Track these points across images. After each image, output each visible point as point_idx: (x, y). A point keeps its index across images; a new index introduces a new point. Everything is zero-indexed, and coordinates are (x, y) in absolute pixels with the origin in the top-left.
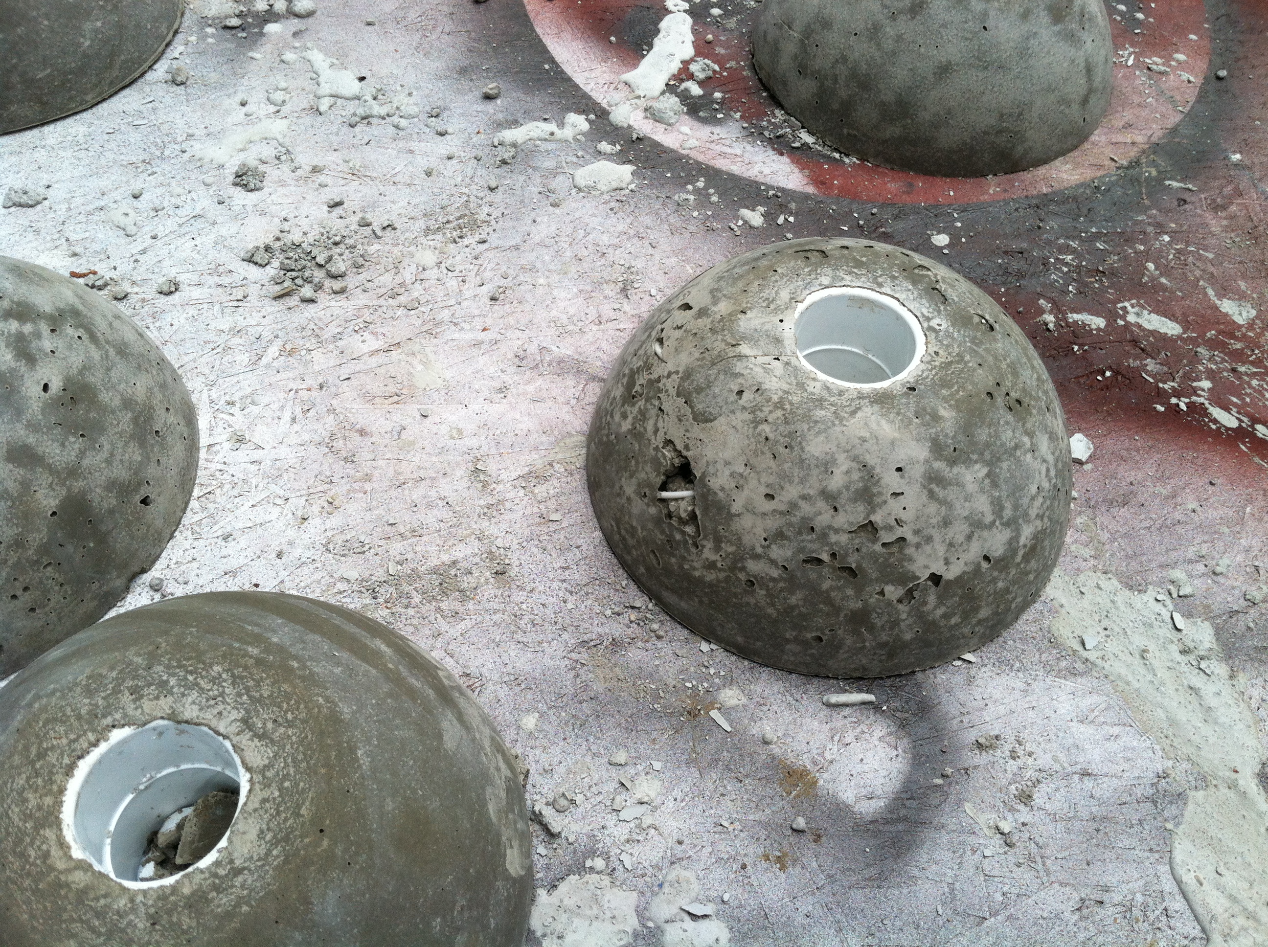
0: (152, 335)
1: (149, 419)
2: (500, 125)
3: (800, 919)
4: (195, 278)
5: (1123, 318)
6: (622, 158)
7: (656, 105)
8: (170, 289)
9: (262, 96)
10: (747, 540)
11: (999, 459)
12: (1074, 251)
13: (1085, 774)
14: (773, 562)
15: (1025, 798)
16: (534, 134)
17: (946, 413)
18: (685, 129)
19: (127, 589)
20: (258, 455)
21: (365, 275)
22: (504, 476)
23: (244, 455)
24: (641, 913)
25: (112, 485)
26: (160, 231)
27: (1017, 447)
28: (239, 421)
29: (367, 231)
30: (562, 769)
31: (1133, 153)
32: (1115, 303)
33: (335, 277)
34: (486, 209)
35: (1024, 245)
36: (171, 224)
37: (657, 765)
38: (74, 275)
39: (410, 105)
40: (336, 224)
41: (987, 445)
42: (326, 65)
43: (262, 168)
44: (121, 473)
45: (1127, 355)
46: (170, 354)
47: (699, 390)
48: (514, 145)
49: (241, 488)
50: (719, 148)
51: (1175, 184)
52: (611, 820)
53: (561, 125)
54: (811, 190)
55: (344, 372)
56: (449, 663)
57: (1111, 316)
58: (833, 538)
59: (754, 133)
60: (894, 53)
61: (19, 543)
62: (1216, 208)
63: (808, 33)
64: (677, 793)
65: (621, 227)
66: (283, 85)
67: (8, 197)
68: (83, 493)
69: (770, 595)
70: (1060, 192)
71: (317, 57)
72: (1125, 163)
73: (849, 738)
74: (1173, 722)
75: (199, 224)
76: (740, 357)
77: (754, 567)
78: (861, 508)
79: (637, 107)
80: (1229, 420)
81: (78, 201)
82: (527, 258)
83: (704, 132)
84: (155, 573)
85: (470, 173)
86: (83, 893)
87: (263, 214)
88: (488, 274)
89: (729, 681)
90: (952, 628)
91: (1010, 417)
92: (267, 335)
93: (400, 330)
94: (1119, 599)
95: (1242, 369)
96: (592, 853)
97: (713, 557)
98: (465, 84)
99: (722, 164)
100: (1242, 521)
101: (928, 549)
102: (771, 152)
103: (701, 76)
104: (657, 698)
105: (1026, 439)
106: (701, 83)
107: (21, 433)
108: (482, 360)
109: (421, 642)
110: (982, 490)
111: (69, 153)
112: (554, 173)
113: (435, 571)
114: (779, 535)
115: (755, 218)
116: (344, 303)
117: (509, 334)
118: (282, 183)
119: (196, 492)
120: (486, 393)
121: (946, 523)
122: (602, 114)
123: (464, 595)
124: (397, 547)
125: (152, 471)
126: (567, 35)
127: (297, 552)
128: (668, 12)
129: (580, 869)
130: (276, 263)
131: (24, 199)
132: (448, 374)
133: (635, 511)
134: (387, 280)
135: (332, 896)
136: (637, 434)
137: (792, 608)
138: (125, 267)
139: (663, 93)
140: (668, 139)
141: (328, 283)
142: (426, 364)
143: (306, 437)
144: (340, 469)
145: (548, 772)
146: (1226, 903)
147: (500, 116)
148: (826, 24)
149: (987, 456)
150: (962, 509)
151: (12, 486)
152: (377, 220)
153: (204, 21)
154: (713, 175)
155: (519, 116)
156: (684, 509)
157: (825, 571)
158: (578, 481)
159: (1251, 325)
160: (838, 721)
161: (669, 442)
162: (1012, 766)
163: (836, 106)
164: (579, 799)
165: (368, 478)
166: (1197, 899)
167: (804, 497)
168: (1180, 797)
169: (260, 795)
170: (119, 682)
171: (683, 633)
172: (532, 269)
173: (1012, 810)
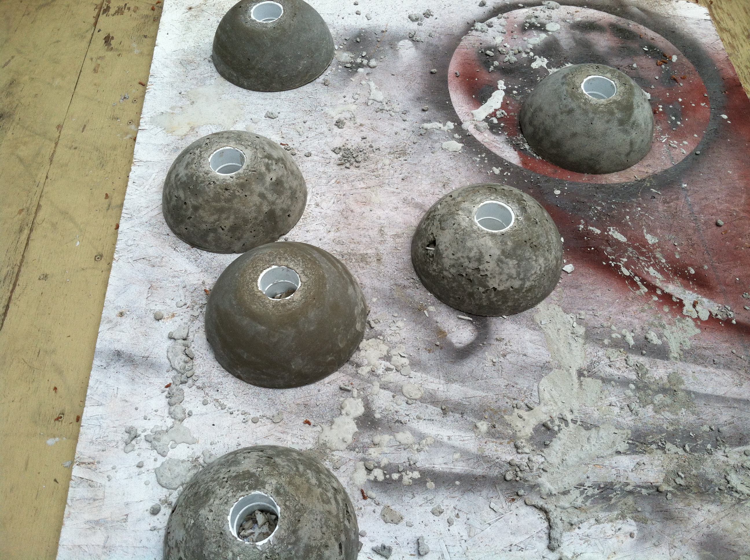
0: (300, 168)
1: (295, 193)
2: (424, 121)
3: (429, 365)
4: (316, 154)
5: (608, 232)
6: (460, 141)
7: (478, 124)
8: (308, 155)
9: (351, 95)
10: (445, 265)
11: (522, 260)
12: (602, 206)
13: (525, 355)
14: (450, 273)
15: (504, 356)
16: (434, 127)
17: (509, 243)
18: (486, 135)
19: (278, 238)
20: (321, 210)
21: (366, 163)
22: (388, 234)
23: (318, 210)
24: (388, 352)
25: (282, 209)
26: (310, 136)
27: (530, 258)
28: (319, 200)
29: (371, 149)
30: (379, 313)
31: (644, 176)
32: (608, 226)
33: (357, 162)
34: (410, 149)
35: (586, 200)
36: (313, 134)
37: (405, 319)
38: (281, 144)
39: (397, 108)
40: (362, 145)
41: (519, 255)
42: (374, 88)
43: (345, 121)
44: (284, 206)
45: (602, 244)
46: (304, 175)
47: (444, 221)
48: (426, 129)
49: (315, 218)
50: (495, 144)
51: (654, 190)
52: (388, 329)
53: (444, 125)
54: (520, 165)
55: (352, 192)
56: (358, 279)
57: (604, 230)
58: (467, 270)
59: (509, 141)
60: (559, 125)
61: (256, 218)
62: (665, 202)
63: (535, 111)
64: (408, 328)
65: (451, 165)
66: (359, 93)
67: (267, 114)
68: (274, 209)
69: (448, 282)
70: (609, 185)
71: (372, 84)
72: (639, 179)
73: (461, 327)
74: (558, 350)
75: (321, 136)
76: (457, 214)
77: (445, 273)
78: (477, 263)
79: (472, 123)
80: (626, 272)
81: (287, 120)
82: (418, 168)
83: (492, 137)
84: (286, 236)
85: (409, 136)
86: (259, 297)
87: (341, 137)
88: (404, 171)
89: (433, 304)
90: (498, 305)
91: (530, 250)
92: (333, 176)
93: (372, 183)
94: (559, 314)
95: (641, 258)
96: (381, 335)
97: (435, 268)
98: (418, 103)
99: (494, 150)
100: (613, 303)
101: (494, 280)
102: (512, 149)
103: (499, 116)
104: (411, 303)
105: (534, 258)
106: (498, 119)
107: (263, 190)
108: (393, 198)
109: (352, 272)
110: (514, 267)
111: (287, 103)
112: (436, 142)
113: (361, 255)
114: (453, 266)
115: (497, 171)
116: (357, 171)
117: (404, 192)
118: (350, 127)
119: (302, 217)
120: (391, 208)
121: (501, 274)
122: (460, 123)
123: (367, 263)
124: (352, 246)
125: (292, 208)
126: (458, 92)
127: (325, 240)
128: (498, 89)
129: (376, 337)
130: (341, 154)
131: (271, 116)
132: (381, 200)
133: (420, 251)
134: (373, 166)
135: (313, 313)
136: (426, 230)
137: (453, 287)
138: (297, 145)
139: (484, 120)
140: (478, 137)
141: (355, 163)
142: (376, 195)
143: (336, 209)
144: (343, 220)
145: (375, 313)
146: (549, 397)
147: (425, 118)
148: (541, 110)
149: (519, 258)
150: (506, 271)
151: (258, 203)
152: (375, 146)
153: (339, 63)
154: (489, 152)
155: (431, 119)
156: (431, 253)
157: (464, 279)
158: (410, 240)
159: (654, 244)
160: (460, 323)
161: (432, 234)
162: (504, 347)
163: (538, 138)
164: (381, 321)
165: (350, 224)
166: (541, 394)
167: (462, 257)
168: (551, 369)
169: (302, 287)
170: (277, 255)
171: (424, 289)
172: (418, 172)
173: (499, 357)
